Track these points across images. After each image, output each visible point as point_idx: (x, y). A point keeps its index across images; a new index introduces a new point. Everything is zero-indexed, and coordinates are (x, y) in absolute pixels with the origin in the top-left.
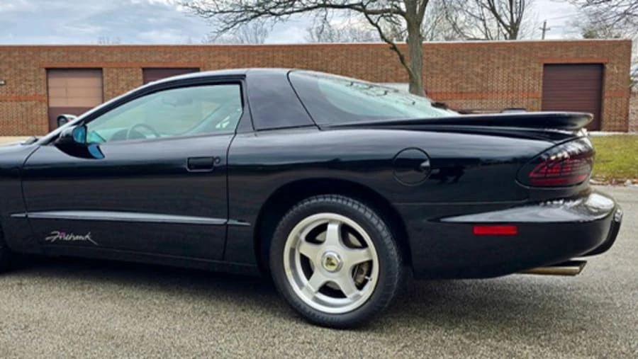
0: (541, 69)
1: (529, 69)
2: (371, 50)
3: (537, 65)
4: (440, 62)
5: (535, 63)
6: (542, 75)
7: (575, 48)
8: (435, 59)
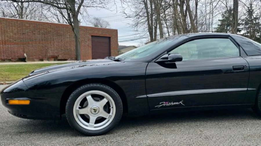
0: (91, 37)
1: (87, 37)
2: (19, 22)
3: (89, 36)
4: (52, 31)
5: (88, 35)
6: (91, 39)
7: (101, 31)
8: (50, 30)
